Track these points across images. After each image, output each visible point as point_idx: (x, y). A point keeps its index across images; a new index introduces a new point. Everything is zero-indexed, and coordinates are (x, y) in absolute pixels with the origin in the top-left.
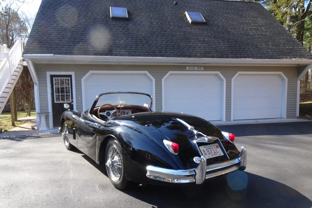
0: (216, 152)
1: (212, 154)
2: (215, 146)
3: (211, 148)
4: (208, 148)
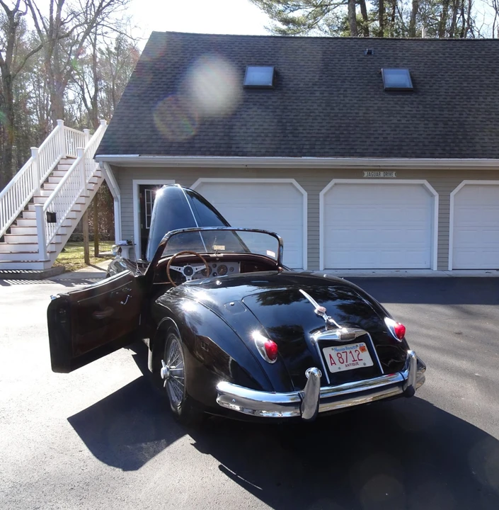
0: (356, 358)
1: (348, 363)
2: (358, 349)
3: (348, 351)
4: (341, 352)
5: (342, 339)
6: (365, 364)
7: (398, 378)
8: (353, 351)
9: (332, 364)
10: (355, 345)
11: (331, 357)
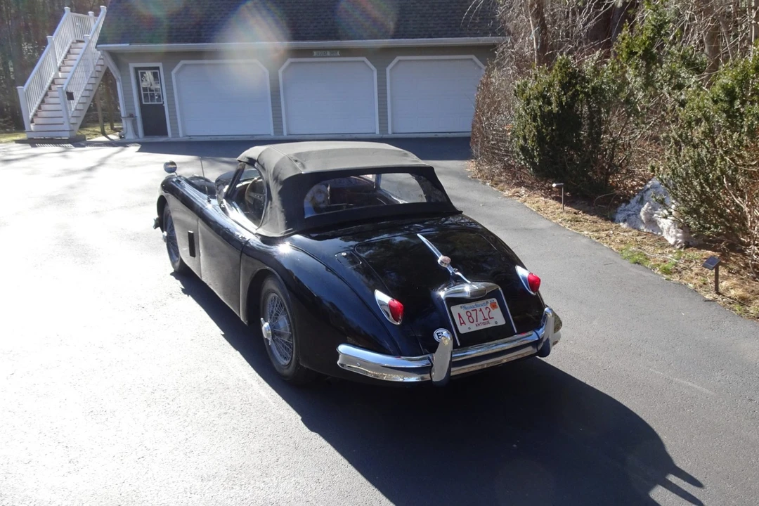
0: (487, 317)
1: (479, 322)
2: (489, 305)
3: (478, 309)
4: (470, 310)
5: (472, 296)
6: (496, 323)
7: (532, 336)
8: (483, 308)
9: (461, 324)
10: (485, 301)
11: (460, 316)
